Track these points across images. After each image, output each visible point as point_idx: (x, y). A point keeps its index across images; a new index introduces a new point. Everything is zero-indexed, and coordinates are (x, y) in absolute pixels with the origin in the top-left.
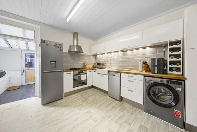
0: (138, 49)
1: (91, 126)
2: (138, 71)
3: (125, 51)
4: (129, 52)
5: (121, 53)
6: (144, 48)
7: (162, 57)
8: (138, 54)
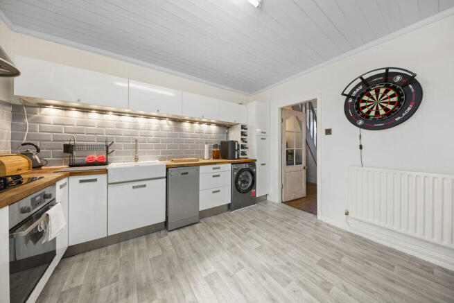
0: (201, 123)
1: (251, 275)
2: (204, 159)
3: (177, 121)
4: (186, 125)
5: (166, 124)
6: (209, 124)
7: (225, 140)
8: (200, 132)
